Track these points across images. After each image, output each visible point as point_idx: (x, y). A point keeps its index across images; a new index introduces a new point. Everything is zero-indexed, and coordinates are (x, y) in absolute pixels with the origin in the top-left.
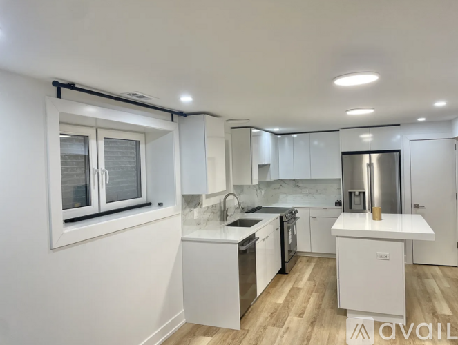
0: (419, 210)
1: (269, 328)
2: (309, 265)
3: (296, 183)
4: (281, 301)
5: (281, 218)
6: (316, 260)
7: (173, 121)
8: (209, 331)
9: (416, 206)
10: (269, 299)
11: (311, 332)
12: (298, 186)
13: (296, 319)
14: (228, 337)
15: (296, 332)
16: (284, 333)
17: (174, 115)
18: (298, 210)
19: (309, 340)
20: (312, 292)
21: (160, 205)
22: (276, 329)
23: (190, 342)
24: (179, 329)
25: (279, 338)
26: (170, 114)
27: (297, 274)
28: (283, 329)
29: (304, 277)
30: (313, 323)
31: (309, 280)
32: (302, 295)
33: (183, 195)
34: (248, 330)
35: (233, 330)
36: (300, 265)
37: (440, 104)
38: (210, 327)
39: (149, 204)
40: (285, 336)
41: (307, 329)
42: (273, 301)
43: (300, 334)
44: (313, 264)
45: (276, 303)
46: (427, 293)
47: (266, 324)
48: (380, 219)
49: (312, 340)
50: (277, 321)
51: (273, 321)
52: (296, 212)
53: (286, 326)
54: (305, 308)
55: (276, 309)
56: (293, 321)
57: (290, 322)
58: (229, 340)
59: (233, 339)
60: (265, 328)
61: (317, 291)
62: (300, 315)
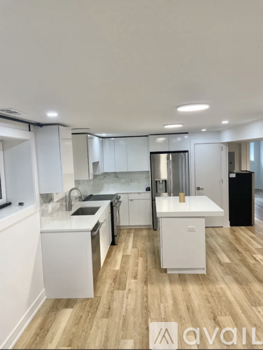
0: (200, 191)
1: (116, 292)
2: (129, 236)
3: (116, 175)
4: (118, 268)
5: (111, 203)
6: (133, 231)
7: (30, 130)
8: (69, 303)
9: (198, 189)
10: (108, 268)
11: (147, 290)
12: (118, 177)
13: (133, 281)
14: (85, 306)
15: (136, 292)
16: (128, 294)
17: (31, 126)
18: (121, 195)
19: (147, 297)
20: (138, 257)
21: (21, 204)
22: (121, 292)
23: (55, 316)
24: (43, 306)
25: (125, 298)
26: (27, 125)
27: (123, 244)
28: (126, 291)
29: (129, 246)
30: (146, 282)
31: (133, 247)
32: (131, 260)
33: (41, 195)
34: (100, 297)
35: (88, 299)
36: (123, 237)
37: (225, 122)
38: (69, 300)
39: (10, 204)
40: (129, 296)
41: (143, 287)
42: (112, 269)
43: (139, 293)
44: (132, 235)
45: (114, 271)
46: (211, 248)
47: (112, 289)
48: (184, 202)
49: (149, 296)
50: (119, 285)
51: (117, 286)
52: (120, 197)
53: (127, 288)
54: (137, 271)
55: (116, 275)
56: (131, 283)
57: (129, 284)
58: (87, 308)
59: (90, 307)
60: (112, 292)
61: (141, 256)
62: (135, 278)
